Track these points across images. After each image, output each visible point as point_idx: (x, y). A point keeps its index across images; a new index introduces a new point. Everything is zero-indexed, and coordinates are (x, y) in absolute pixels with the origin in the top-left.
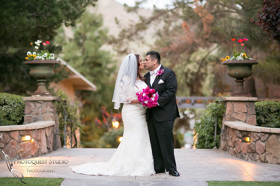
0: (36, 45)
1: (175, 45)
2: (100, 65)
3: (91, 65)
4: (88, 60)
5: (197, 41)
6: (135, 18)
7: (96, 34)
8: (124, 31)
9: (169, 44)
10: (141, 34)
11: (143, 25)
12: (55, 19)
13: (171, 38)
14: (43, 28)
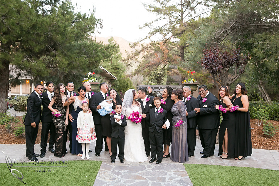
0: (88, 75)
1: (152, 63)
2: (118, 69)
3: (115, 69)
4: (113, 67)
5: (161, 61)
6: (134, 50)
7: (117, 55)
8: (129, 56)
9: (149, 62)
10: (136, 57)
11: (137, 53)
12: (98, 59)
13: (150, 60)
14: (92, 63)
